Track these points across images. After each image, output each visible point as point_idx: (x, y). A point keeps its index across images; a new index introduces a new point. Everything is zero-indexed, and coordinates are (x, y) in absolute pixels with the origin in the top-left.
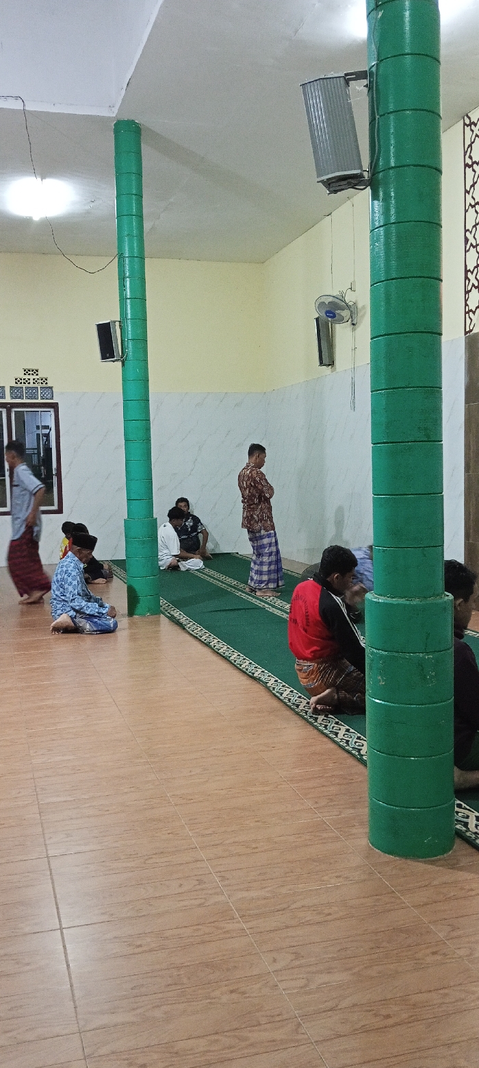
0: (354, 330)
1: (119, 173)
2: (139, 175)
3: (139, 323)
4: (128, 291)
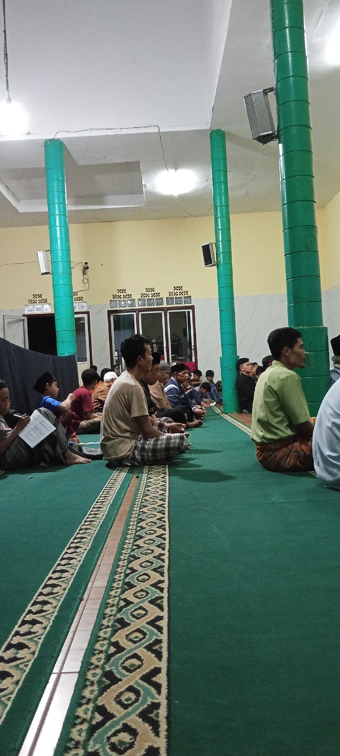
1: (213, 160)
2: (225, 159)
3: (226, 242)
4: (220, 225)
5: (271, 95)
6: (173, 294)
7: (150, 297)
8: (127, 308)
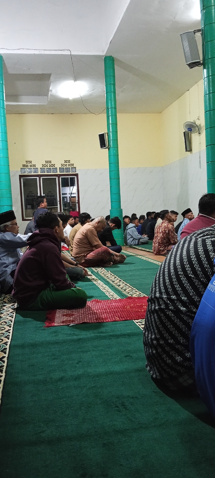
0: (200, 136)
1: (106, 76)
2: (114, 76)
3: (115, 133)
4: (110, 121)
5: (199, 35)
6: (64, 165)
7: (49, 167)
8: (33, 174)
